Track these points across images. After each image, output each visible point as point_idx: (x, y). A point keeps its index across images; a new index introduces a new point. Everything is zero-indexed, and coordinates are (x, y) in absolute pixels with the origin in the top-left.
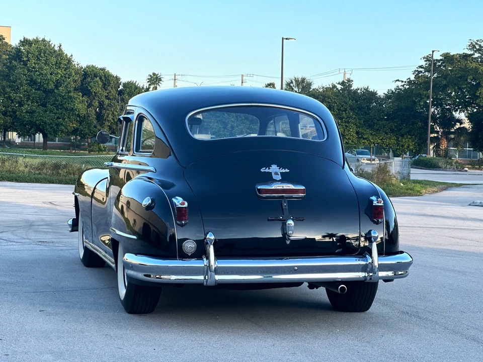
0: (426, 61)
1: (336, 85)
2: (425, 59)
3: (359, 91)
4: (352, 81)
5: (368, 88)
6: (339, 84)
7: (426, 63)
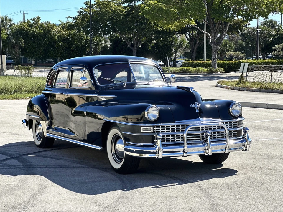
0: (86, 5)
1: (30, 20)
2: (86, 4)
3: (45, 24)
4: (40, 18)
5: (50, 22)
6: (31, 20)
7: (86, 6)
